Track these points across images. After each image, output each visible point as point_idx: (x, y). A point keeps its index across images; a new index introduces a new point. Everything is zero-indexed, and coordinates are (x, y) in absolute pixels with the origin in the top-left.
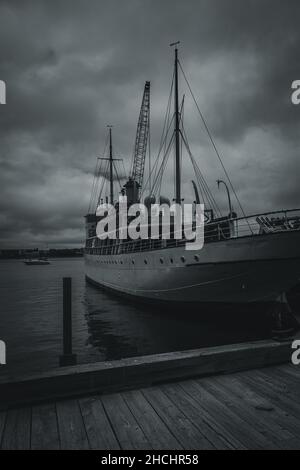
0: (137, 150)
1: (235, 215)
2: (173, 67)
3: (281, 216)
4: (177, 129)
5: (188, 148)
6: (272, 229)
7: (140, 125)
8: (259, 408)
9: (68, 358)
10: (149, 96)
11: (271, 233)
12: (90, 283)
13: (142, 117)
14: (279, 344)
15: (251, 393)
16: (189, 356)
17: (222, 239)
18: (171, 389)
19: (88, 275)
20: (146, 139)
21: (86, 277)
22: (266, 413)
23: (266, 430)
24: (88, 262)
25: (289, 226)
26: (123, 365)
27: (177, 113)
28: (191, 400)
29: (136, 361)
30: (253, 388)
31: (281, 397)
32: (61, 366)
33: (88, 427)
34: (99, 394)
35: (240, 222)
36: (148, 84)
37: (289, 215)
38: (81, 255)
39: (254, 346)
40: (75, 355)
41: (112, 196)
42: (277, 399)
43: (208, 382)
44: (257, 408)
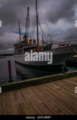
0: (26, 27)
1: (52, 43)
2: (36, 3)
3: (64, 43)
4: (37, 21)
5: (40, 26)
6: (62, 47)
7: (27, 19)
8: (58, 89)
9: (11, 81)
10: (29, 11)
11: (61, 48)
12: (16, 62)
13: (27, 17)
14: (62, 74)
15: (56, 86)
16: (41, 78)
17: (49, 50)
18: (37, 86)
19: (16, 60)
20: (28, 23)
21: (15, 61)
22: (59, 90)
23: (59, 94)
24: (15, 57)
25: (66, 46)
26: (25, 81)
27: (37, 16)
28: (42, 89)
29: (28, 80)
30: (57, 85)
31: (63, 86)
32: (9, 82)
33: (17, 96)
34: (19, 88)
35: (54, 45)
36: (28, 8)
37: (66, 43)
38: (13, 55)
39: (57, 75)
40: (12, 80)
41: (20, 39)
42: (62, 87)
43: (46, 84)
44: (57, 89)
